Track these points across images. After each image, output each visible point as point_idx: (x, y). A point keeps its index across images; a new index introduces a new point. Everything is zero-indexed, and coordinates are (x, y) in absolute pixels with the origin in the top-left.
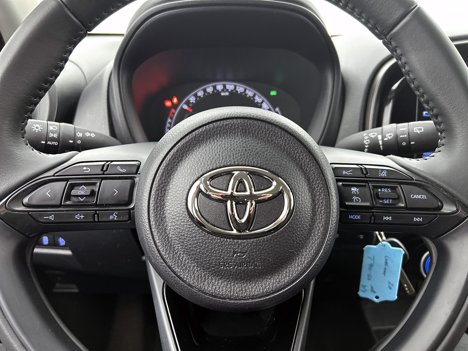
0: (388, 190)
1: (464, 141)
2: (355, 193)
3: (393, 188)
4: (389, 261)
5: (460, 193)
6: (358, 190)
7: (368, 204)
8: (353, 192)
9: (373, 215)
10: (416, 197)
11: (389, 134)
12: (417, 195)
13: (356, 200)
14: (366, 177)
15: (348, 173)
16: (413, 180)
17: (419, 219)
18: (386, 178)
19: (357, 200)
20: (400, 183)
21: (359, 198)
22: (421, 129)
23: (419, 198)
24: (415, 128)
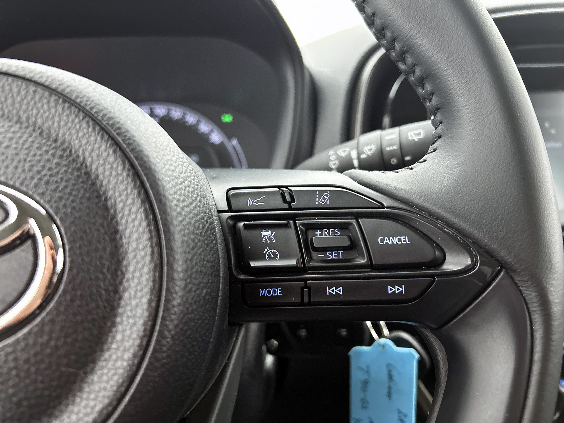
0: (334, 231)
1: (474, 122)
2: (269, 242)
3: (344, 227)
4: (394, 373)
5: (477, 226)
6: (273, 235)
7: (292, 262)
8: (264, 239)
9: (306, 286)
10: (388, 241)
11: (369, 147)
12: (391, 238)
13: (269, 255)
14: (290, 209)
15: (257, 202)
16: (383, 207)
17: (398, 289)
18: (328, 206)
19: (273, 256)
20: (357, 216)
21: (275, 251)
22: (419, 134)
23: (395, 243)
24: (409, 134)
